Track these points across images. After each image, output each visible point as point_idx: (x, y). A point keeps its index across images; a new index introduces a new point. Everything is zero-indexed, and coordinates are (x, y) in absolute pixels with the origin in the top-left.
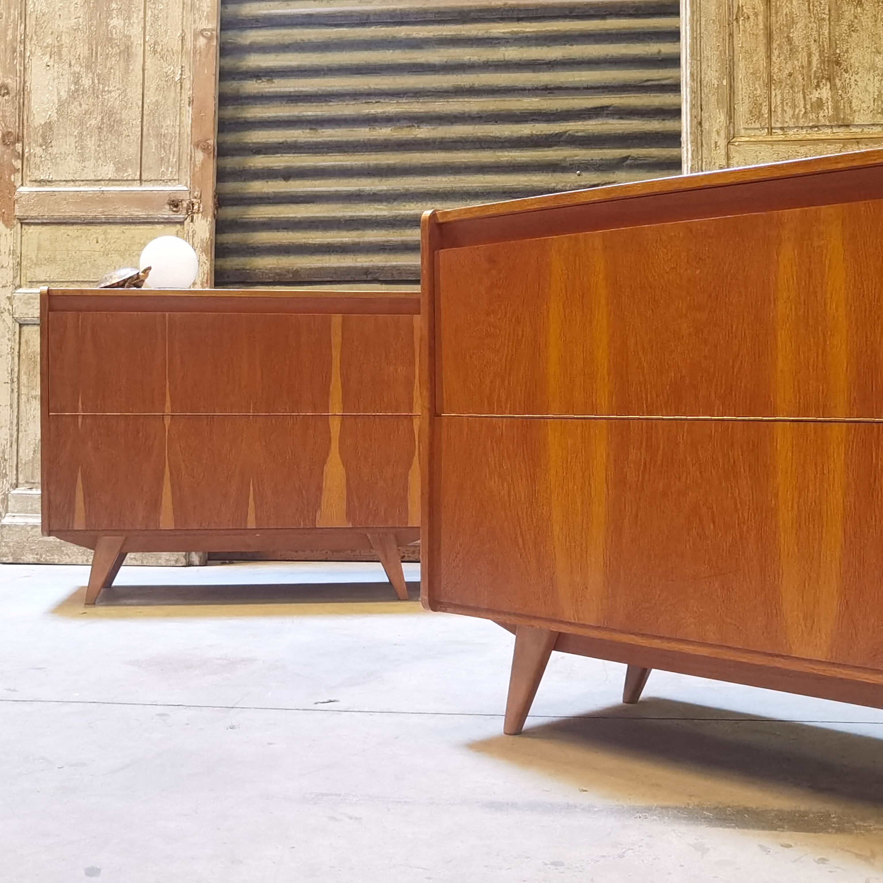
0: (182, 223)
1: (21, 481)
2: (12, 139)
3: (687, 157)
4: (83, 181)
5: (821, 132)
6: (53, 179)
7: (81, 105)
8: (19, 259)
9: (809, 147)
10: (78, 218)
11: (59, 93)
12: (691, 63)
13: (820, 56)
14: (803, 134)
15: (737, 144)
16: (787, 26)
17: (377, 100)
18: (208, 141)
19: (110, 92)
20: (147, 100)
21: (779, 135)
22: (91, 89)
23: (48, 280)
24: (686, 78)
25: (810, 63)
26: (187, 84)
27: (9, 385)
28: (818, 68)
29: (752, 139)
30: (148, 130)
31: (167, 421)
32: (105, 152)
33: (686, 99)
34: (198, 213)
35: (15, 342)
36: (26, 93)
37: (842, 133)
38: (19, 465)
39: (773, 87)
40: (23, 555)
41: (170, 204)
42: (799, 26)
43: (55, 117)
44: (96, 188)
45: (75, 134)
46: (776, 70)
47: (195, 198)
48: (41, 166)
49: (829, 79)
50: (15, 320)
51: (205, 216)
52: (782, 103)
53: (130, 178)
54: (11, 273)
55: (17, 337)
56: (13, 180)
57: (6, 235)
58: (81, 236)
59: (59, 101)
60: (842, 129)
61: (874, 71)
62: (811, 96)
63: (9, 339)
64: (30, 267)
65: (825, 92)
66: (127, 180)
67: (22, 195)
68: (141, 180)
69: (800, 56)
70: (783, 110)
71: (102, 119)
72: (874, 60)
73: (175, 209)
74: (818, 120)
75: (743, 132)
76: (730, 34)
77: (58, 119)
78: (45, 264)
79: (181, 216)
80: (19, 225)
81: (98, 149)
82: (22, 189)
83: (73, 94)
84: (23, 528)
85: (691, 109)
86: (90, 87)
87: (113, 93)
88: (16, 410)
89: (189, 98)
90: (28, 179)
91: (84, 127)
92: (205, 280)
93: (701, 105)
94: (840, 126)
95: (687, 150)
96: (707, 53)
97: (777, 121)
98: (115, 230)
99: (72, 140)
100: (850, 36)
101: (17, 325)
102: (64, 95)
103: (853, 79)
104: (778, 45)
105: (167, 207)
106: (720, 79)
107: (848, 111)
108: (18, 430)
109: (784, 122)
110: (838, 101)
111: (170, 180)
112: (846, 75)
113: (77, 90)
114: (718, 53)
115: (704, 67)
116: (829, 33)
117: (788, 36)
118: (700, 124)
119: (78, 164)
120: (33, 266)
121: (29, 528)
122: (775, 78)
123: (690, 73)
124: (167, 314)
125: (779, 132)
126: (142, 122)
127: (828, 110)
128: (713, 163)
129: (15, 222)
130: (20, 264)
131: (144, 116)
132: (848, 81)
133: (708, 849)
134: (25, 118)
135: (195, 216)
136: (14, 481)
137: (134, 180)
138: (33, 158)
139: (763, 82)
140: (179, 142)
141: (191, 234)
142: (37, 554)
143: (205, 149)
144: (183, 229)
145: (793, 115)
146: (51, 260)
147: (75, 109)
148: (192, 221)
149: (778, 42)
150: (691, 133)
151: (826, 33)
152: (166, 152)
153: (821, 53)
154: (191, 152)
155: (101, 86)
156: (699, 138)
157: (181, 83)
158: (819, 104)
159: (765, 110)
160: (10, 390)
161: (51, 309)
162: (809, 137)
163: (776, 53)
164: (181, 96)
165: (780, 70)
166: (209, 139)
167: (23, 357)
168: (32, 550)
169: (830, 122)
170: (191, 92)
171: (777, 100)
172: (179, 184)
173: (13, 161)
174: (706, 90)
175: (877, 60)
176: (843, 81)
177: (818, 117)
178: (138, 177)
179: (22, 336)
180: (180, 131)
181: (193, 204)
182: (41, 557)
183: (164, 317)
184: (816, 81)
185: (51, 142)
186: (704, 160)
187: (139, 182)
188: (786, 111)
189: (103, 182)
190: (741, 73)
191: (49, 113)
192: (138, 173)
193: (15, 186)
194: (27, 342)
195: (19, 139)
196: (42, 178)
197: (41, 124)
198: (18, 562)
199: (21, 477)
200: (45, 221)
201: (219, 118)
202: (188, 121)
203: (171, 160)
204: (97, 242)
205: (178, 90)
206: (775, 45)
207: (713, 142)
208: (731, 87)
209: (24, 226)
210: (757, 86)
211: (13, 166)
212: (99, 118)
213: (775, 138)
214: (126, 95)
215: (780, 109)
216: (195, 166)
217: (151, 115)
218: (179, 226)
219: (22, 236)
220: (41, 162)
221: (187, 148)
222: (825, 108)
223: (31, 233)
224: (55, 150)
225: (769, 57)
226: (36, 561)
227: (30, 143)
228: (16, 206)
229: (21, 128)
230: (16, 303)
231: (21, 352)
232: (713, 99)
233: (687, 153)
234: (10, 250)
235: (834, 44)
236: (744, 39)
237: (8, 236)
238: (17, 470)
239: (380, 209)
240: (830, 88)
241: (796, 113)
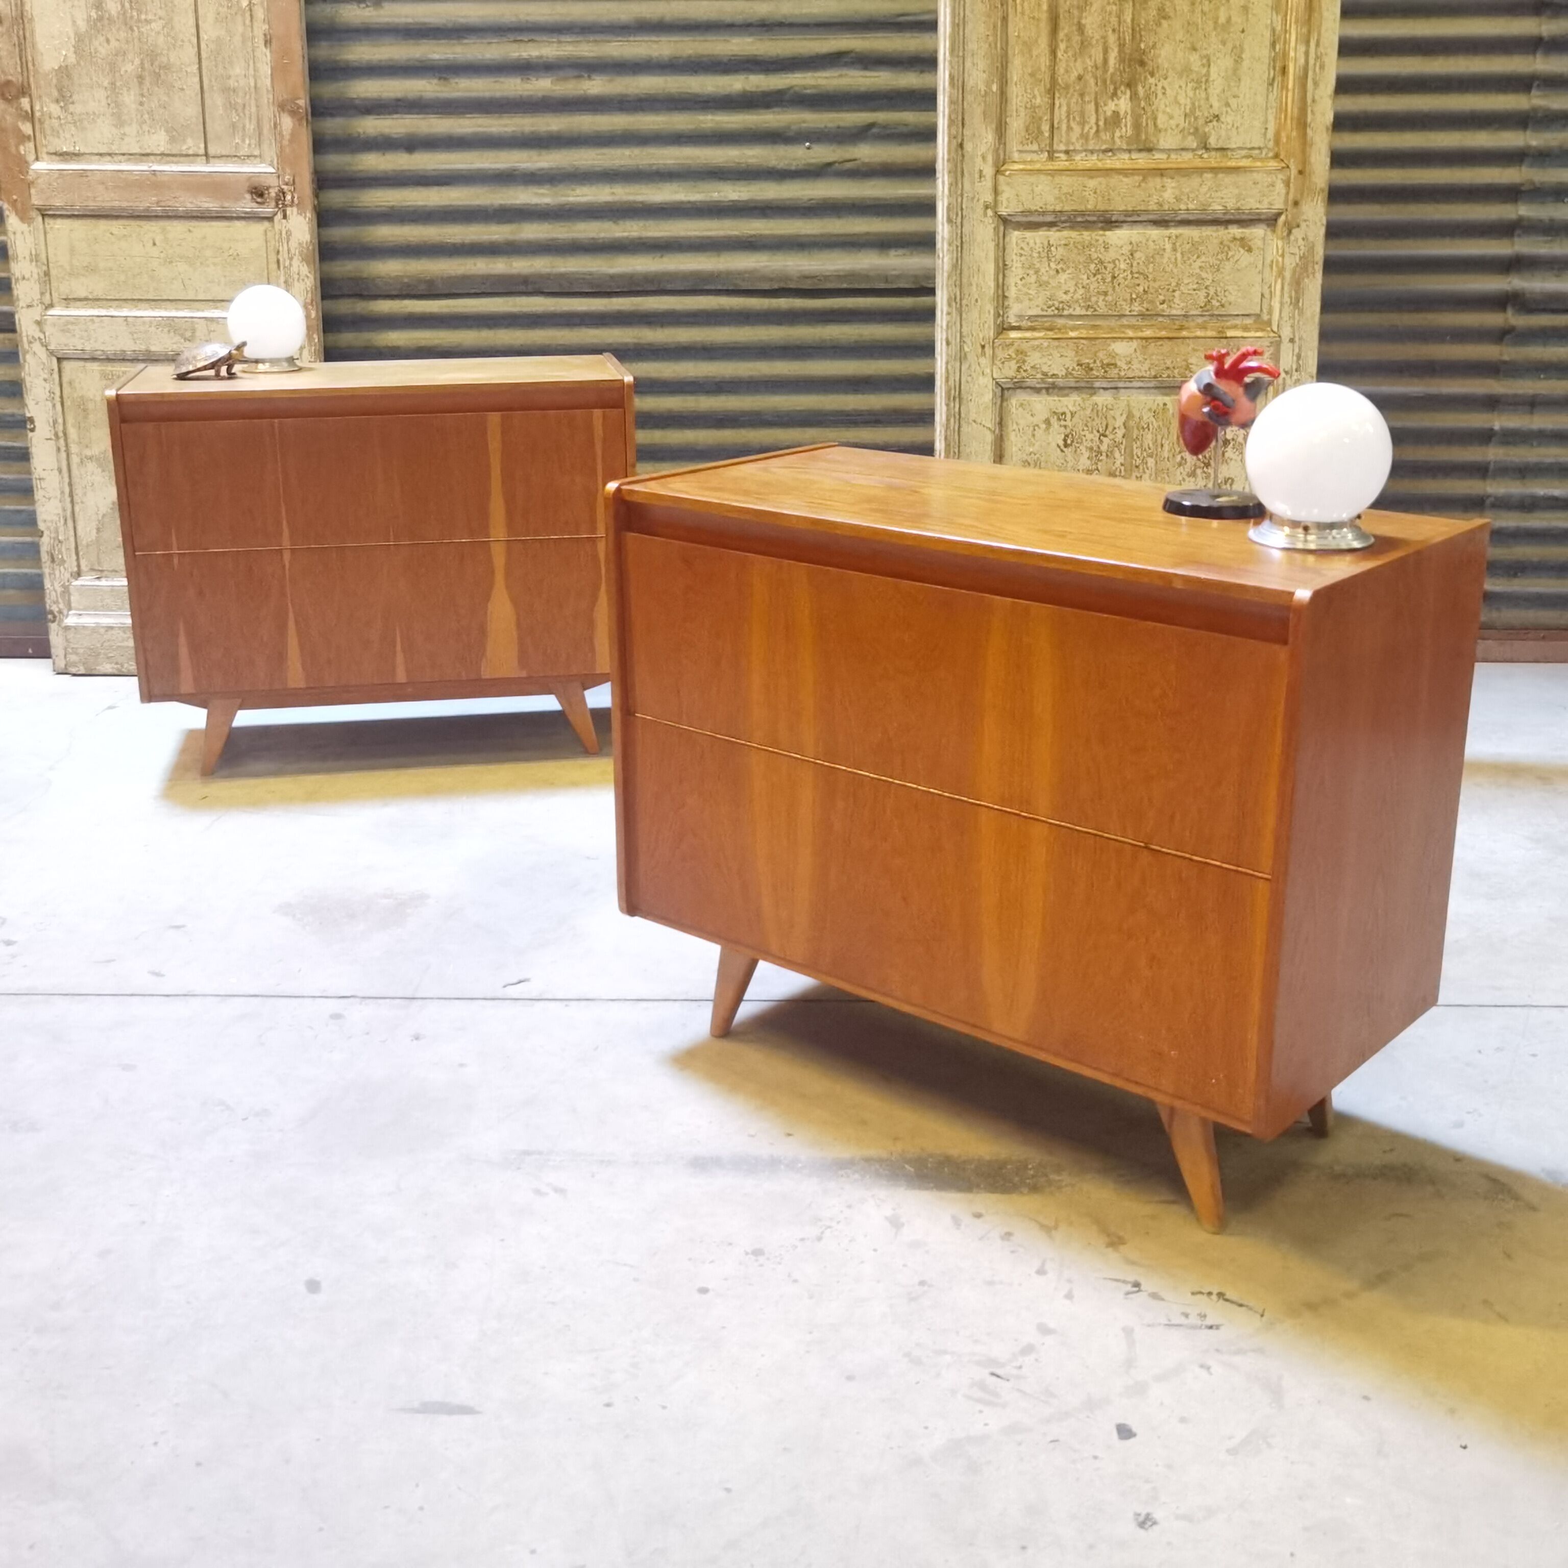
0: (270, 219)
1: (84, 567)
2: (14, 91)
3: (943, 191)
4: (124, 154)
5: (1115, 158)
6: (82, 151)
7: (108, 41)
8: (45, 268)
9: (1100, 179)
10: (124, 209)
11: (74, 22)
12: (951, 62)
13: (1120, 52)
14: (1093, 161)
15: (1007, 173)
16: (1078, 7)
17: (530, 38)
18: (298, 102)
19: (148, 22)
20: (204, 36)
21: (1062, 162)
22: (121, 16)
23: (90, 297)
24: (944, 82)
25: (1106, 61)
26: (260, 13)
27: (53, 442)
28: (1116, 69)
29: (1029, 167)
30: (211, 81)
31: (287, 556)
32: (150, 113)
33: (944, 112)
34: (291, 206)
35: (54, 384)
36: (26, 21)
37: (1142, 160)
38: (80, 548)
39: (1057, 95)
40: (98, 665)
41: (252, 193)
42: (1093, 9)
43: (72, 59)
44: (143, 167)
45: (106, 84)
46: (1062, 71)
47: (287, 184)
48: (61, 132)
49: (1129, 85)
50: (52, 353)
51: (301, 212)
52: (1068, 116)
53: (191, 152)
54: (37, 288)
55: (56, 376)
56: (23, 152)
57: (22, 233)
58: (131, 236)
59: (76, 34)
60: (1143, 155)
61: (1188, 76)
62: (1105, 108)
63: (45, 380)
64: (63, 278)
65: (1123, 104)
66: (187, 155)
67: (39, 175)
68: (206, 155)
69: (1093, 52)
70: (1069, 128)
71: (142, 63)
72: (1189, 59)
73: (259, 200)
74: (1114, 142)
75: (1016, 156)
76: (1004, 17)
77: (78, 63)
78: (83, 275)
79: (268, 210)
80: (40, 218)
81: (141, 108)
82: (37, 166)
83: (95, 24)
84: (95, 630)
85: (949, 127)
86: (119, 13)
87: (153, 25)
88: (66, 475)
89: (265, 35)
90: (45, 150)
91: (117, 75)
92: (309, 301)
93: (963, 119)
94: (1140, 150)
95: (943, 182)
96: (972, 46)
97: (1061, 142)
98: (177, 228)
99: (101, 94)
100: (1159, 24)
101: (55, 360)
102: (82, 25)
103: (1159, 87)
104: (1066, 35)
105: (248, 196)
106: (988, 84)
107: (1151, 129)
108: (72, 502)
109: (1068, 143)
110: (1140, 116)
111: (248, 156)
112: (1152, 80)
113: (100, 19)
114: (987, 46)
115: (968, 64)
116: (1133, 20)
117: (1079, 23)
118: (961, 146)
119: (115, 131)
120: (67, 277)
121: (102, 631)
122: (1060, 81)
123: (950, 75)
124: (276, 421)
125: (1063, 156)
126: (200, 69)
127: (1126, 129)
128: (976, 199)
129: (34, 214)
130: (47, 274)
131: (203, 61)
132: (1153, 89)
133: (903, 1225)
134: (30, 58)
135: (289, 211)
136: (76, 569)
137: (198, 155)
138: (47, 118)
139: (1045, 86)
140: (256, 100)
141: (284, 235)
142: (117, 663)
143: (293, 113)
144: (273, 227)
145: (1082, 135)
146: (91, 269)
147: (102, 49)
148: (285, 217)
149: (1066, 31)
150: (949, 160)
151: (1129, 20)
152: (238, 115)
153: (1121, 46)
154: (275, 116)
155: (135, 14)
156: (959, 165)
157: (251, 10)
158: (1115, 120)
159: (1046, 128)
160: (55, 448)
161: (123, 420)
162: (1100, 165)
163: (1062, 46)
164: (252, 31)
165: (1067, 71)
166: (299, 98)
167: (68, 403)
168: (108, 658)
169: (1128, 144)
170: (267, 27)
171: (1061, 113)
172: (261, 163)
173: (20, 124)
174: (969, 98)
175: (1192, 59)
176: (1147, 87)
177: (1113, 138)
178: (202, 151)
179: (63, 374)
180: (256, 84)
181: (284, 193)
182: (122, 666)
183: (272, 426)
184: (1112, 87)
185: (71, 96)
186: (965, 195)
187: (204, 158)
188: (1072, 129)
189: (152, 158)
190: (1015, 73)
191: (64, 53)
192: (202, 146)
193: (26, 162)
194: (70, 383)
195: (24, 90)
196: (65, 150)
197: (53, 69)
198: (94, 672)
199: (83, 563)
200: (76, 213)
201: (309, 60)
202: (265, 70)
203: (247, 126)
204: (154, 244)
205: (248, 22)
206: (1061, 35)
207: (977, 169)
208: (1003, 93)
209: (47, 220)
210: (1036, 92)
211: (20, 130)
212: (137, 61)
213: (1057, 165)
214: (172, 28)
215: (1064, 127)
216: (281, 136)
217: (212, 58)
218: (266, 224)
219: (45, 233)
220: (61, 125)
221: (268, 112)
222: (1123, 125)
223: (58, 229)
224: (77, 108)
225: (1053, 52)
226: (116, 672)
227: (40, 97)
228: (33, 191)
229: (25, 74)
230: (49, 330)
231: (65, 396)
232: (978, 110)
233: (943, 188)
234: (31, 254)
235: (1138, 36)
236: (1022, 25)
237: (27, 234)
238: (77, 554)
239: (543, 195)
240: (1131, 98)
241: (1086, 131)
